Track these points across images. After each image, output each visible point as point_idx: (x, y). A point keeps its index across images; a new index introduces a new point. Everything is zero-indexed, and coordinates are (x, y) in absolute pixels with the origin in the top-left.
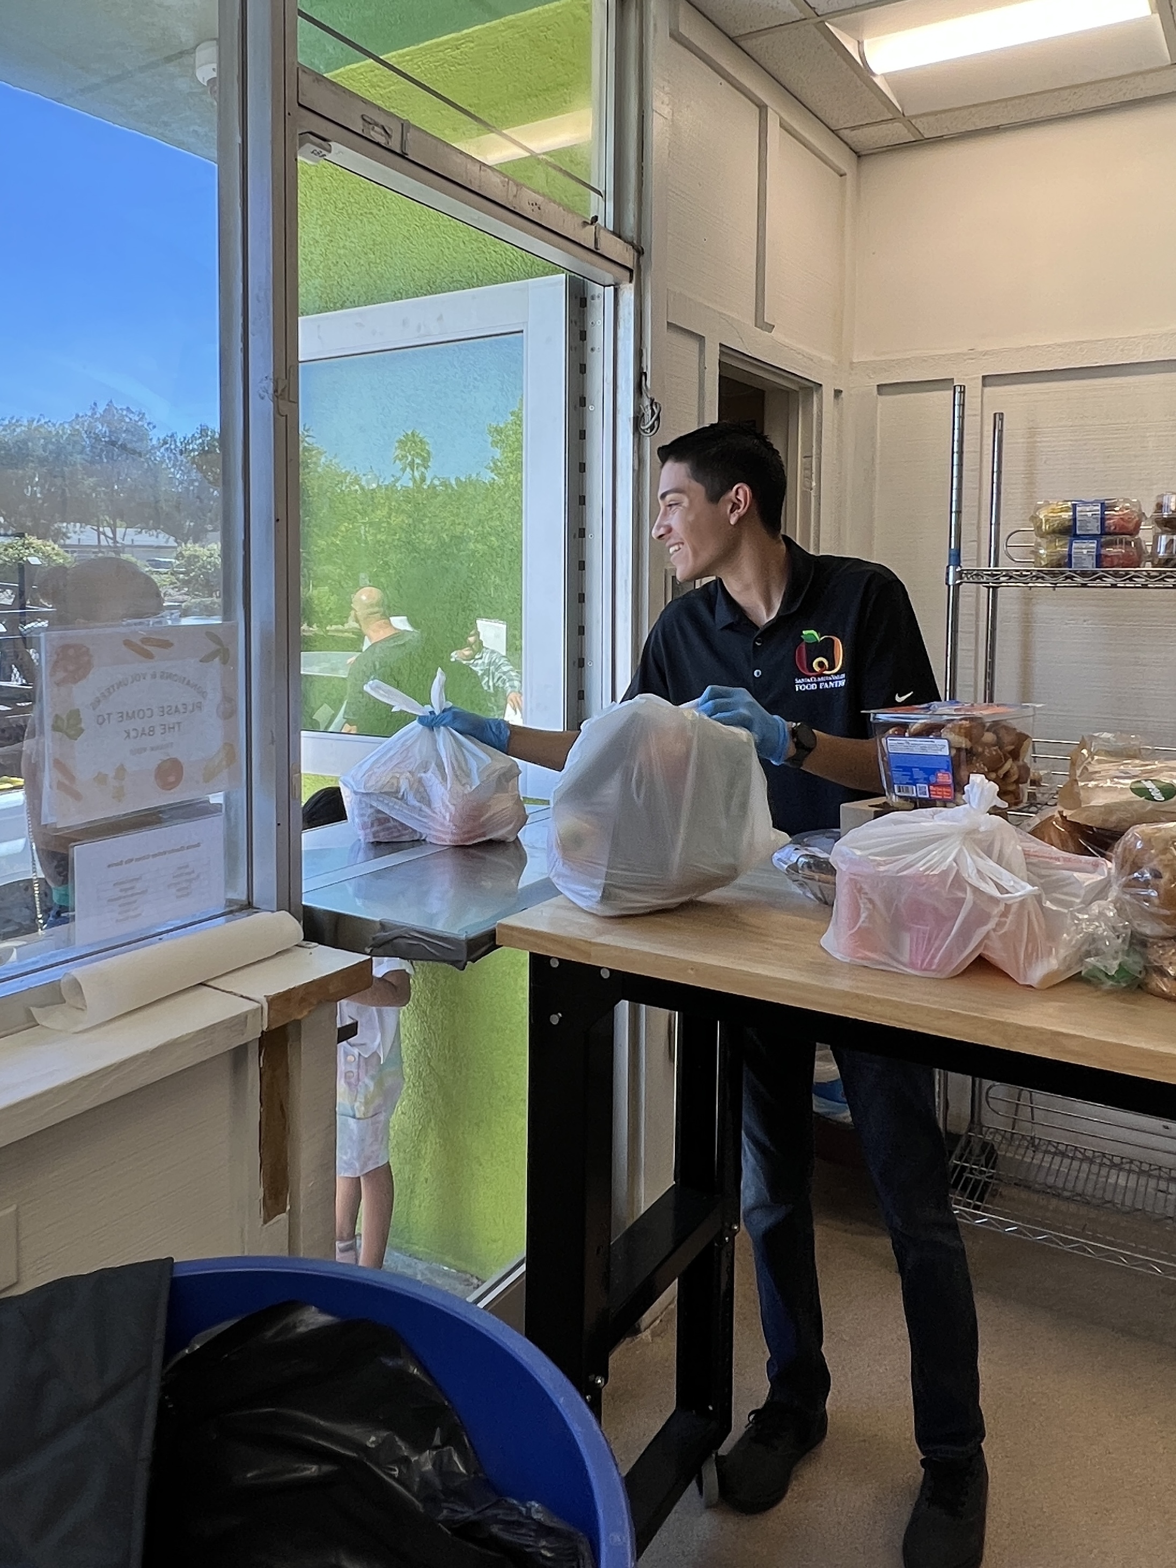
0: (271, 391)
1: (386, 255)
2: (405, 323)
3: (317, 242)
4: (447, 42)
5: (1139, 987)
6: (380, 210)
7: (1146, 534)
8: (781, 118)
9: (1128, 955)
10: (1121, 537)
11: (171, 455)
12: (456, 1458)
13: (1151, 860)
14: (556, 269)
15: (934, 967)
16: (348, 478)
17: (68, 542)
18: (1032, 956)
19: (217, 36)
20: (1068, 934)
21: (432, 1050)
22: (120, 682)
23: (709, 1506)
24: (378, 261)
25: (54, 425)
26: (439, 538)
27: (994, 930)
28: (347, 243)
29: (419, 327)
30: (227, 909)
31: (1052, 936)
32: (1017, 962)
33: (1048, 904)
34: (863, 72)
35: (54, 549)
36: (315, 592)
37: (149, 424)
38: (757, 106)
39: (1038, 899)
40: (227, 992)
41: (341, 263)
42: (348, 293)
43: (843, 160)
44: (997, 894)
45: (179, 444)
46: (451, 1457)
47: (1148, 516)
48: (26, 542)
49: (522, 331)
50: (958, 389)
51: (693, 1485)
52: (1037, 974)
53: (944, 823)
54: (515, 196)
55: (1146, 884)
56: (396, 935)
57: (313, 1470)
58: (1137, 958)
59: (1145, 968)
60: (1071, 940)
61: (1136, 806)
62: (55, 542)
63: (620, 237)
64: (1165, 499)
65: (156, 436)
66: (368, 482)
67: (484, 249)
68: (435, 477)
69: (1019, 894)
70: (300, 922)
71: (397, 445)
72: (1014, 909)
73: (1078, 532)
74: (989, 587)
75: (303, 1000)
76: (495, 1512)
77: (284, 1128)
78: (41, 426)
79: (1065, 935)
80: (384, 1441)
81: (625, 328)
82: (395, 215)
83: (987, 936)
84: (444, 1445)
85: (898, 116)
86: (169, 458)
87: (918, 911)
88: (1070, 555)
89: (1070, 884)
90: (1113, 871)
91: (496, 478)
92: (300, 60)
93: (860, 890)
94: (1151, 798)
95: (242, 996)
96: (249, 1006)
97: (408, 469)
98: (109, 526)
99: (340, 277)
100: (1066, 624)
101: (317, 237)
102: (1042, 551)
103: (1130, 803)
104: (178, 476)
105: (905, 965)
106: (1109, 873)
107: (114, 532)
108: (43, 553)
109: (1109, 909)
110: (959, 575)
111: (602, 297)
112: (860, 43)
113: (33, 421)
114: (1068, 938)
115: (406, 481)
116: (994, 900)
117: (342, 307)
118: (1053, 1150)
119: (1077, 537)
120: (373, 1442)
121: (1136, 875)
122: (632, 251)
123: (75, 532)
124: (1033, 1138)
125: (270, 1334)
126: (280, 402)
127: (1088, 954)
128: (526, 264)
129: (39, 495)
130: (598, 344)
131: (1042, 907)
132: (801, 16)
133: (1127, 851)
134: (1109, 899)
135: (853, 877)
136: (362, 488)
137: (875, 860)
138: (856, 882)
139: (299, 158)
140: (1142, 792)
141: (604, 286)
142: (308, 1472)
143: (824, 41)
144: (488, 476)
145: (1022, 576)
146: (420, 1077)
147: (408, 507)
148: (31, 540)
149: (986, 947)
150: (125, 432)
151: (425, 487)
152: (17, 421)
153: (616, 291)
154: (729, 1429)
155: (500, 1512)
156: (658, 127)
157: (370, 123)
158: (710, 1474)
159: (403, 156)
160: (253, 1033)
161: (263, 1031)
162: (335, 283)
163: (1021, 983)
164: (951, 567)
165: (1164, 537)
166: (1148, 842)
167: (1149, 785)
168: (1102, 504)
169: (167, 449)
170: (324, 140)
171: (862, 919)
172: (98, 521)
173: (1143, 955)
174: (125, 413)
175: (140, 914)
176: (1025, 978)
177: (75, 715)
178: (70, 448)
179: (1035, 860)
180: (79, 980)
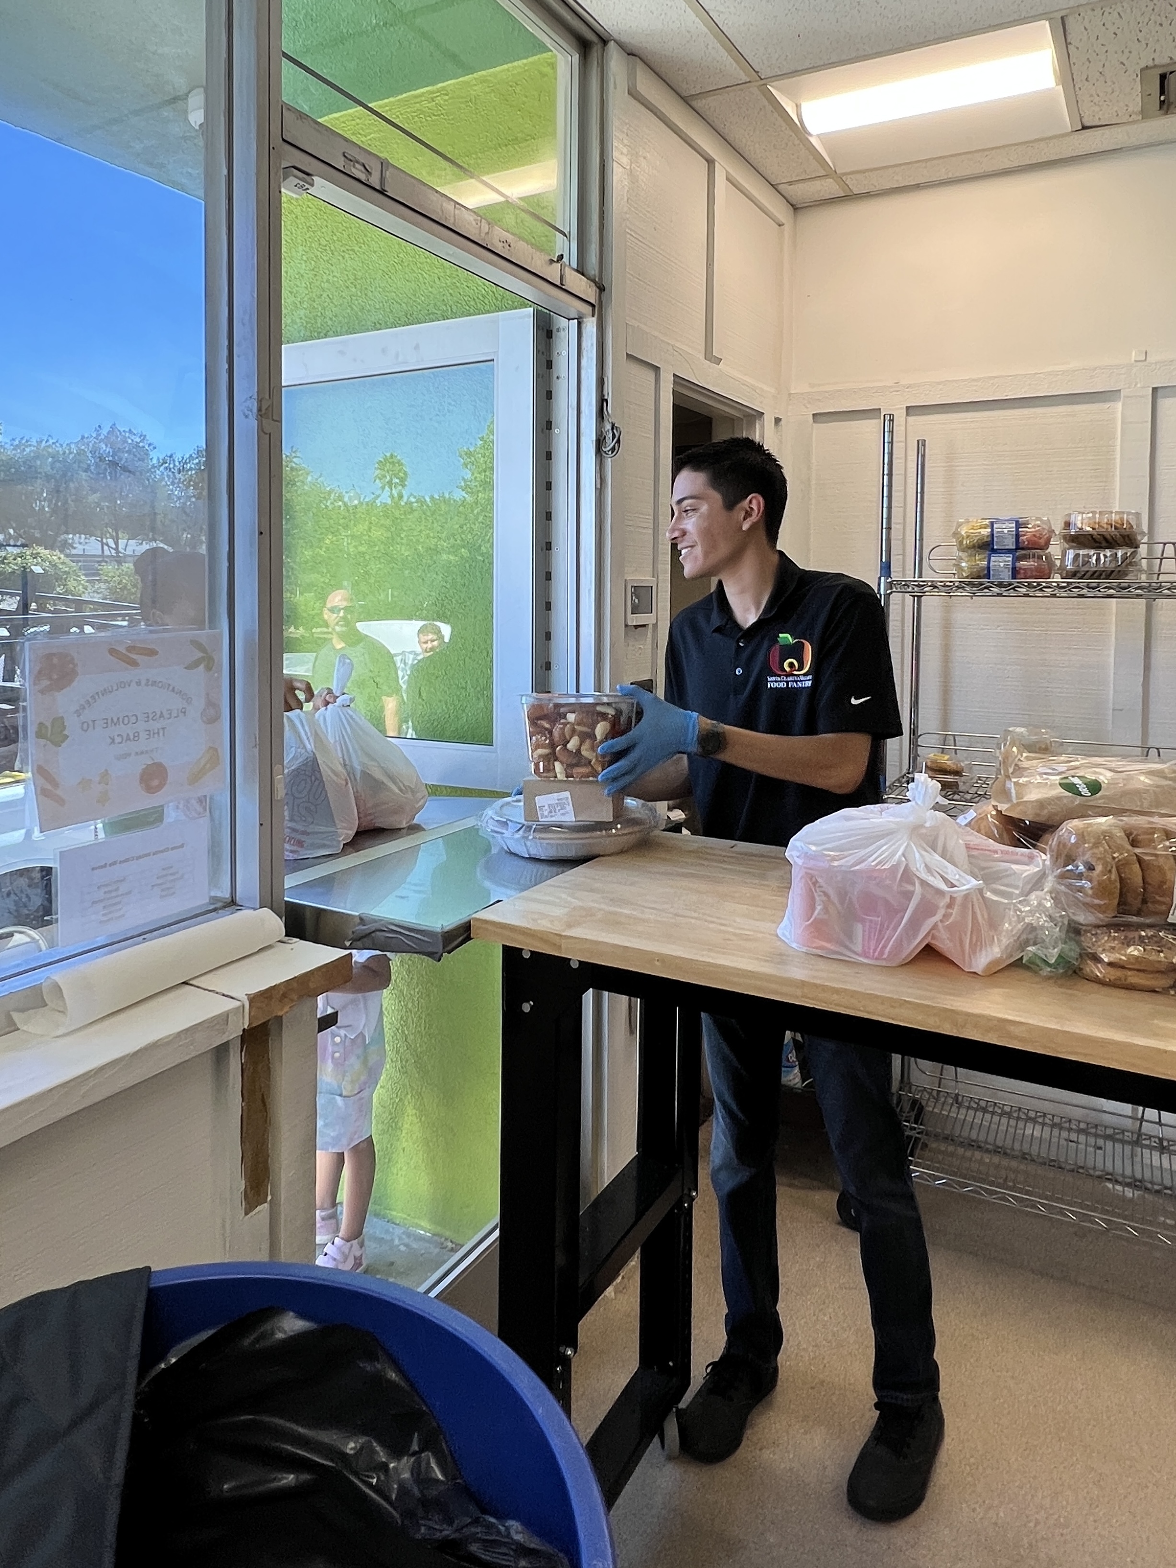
0: (255, 410)
1: (366, 289)
2: (384, 351)
3: (302, 276)
4: (423, 94)
5: (1075, 972)
6: (360, 247)
7: (1055, 549)
8: (727, 172)
9: (1065, 943)
10: (1034, 551)
11: (170, 473)
12: (433, 1465)
13: (1084, 854)
14: (524, 302)
15: (885, 956)
16: (332, 495)
17: (74, 552)
18: (977, 945)
19: (205, 84)
20: (1010, 924)
21: (408, 1029)
22: (105, 690)
23: (670, 1458)
24: (360, 294)
25: (61, 445)
26: (416, 550)
27: (941, 921)
28: (330, 278)
29: (397, 356)
30: (212, 907)
31: (994, 925)
32: (963, 951)
33: (988, 894)
34: (799, 132)
35: (59, 558)
36: (302, 599)
37: (150, 445)
38: (707, 160)
39: (980, 891)
40: (210, 991)
41: (325, 295)
42: (330, 323)
43: (781, 211)
44: (943, 886)
45: (177, 464)
46: (428, 1463)
47: (1057, 533)
48: (35, 552)
49: (493, 360)
50: (888, 418)
51: (656, 1440)
52: (981, 962)
53: (891, 819)
54: (488, 233)
55: (1080, 876)
56: (374, 929)
57: (290, 1479)
58: (1073, 945)
59: (1080, 954)
60: (1012, 931)
61: (1065, 801)
62: (61, 552)
63: (583, 274)
64: (1073, 517)
65: (155, 457)
66: (350, 498)
67: (458, 284)
68: (412, 494)
69: (965, 888)
70: (281, 918)
71: (376, 466)
72: (959, 901)
73: (995, 547)
74: (914, 596)
75: (284, 996)
76: (473, 1530)
77: (266, 1121)
78: (49, 446)
79: (1007, 925)
80: (362, 1448)
81: (588, 358)
82: (375, 252)
83: (935, 927)
84: (422, 1450)
85: (830, 174)
86: (168, 476)
87: (870, 903)
88: (989, 568)
89: (1008, 876)
90: (1048, 863)
91: (466, 496)
92: (284, 99)
93: (815, 883)
94: (1079, 794)
95: (224, 995)
96: (230, 1005)
97: (387, 488)
98: (112, 537)
99: (324, 308)
100: (983, 629)
101: (302, 272)
102: (964, 564)
103: (1059, 798)
104: (176, 493)
105: (858, 954)
106: (1044, 864)
107: (117, 544)
108: (50, 562)
109: (1046, 899)
110: (890, 585)
111: (566, 331)
112: (798, 106)
113: (41, 442)
114: (1010, 928)
115: (385, 497)
116: (939, 892)
117: (326, 336)
118: (975, 1106)
119: (994, 551)
120: (351, 1449)
121: (1070, 867)
122: (595, 288)
123: (80, 543)
124: (957, 1095)
125: (247, 1342)
126: (264, 421)
127: (1027, 943)
128: (497, 299)
129: (47, 509)
130: (563, 374)
131: (983, 897)
132: (745, 78)
133: (1061, 846)
134: (1046, 890)
135: (810, 871)
136: (345, 504)
137: (830, 856)
138: (812, 877)
139: (283, 190)
140: (1070, 788)
141: (569, 320)
142: (285, 1481)
143: (766, 103)
144: (459, 495)
145: (945, 586)
146: (397, 1052)
147: (388, 522)
148: (39, 551)
149: (933, 937)
150: (127, 452)
151: (403, 504)
152: (27, 441)
153: (579, 324)
154: (688, 1384)
155: (479, 1530)
156: (618, 176)
157: (351, 160)
158: (672, 1429)
159: (382, 192)
160: (234, 1032)
161: (244, 1029)
162: (319, 314)
163: (967, 970)
164: (883, 578)
165: (1071, 551)
166: (1082, 836)
167: (1076, 781)
168: (1017, 522)
169: (166, 468)
170: (308, 174)
171: (816, 912)
172: (102, 534)
173: (1079, 943)
174: (127, 435)
175: (123, 916)
176: (970, 966)
177: (59, 723)
178: (75, 466)
179: (975, 853)
180: (60, 984)
